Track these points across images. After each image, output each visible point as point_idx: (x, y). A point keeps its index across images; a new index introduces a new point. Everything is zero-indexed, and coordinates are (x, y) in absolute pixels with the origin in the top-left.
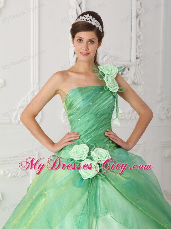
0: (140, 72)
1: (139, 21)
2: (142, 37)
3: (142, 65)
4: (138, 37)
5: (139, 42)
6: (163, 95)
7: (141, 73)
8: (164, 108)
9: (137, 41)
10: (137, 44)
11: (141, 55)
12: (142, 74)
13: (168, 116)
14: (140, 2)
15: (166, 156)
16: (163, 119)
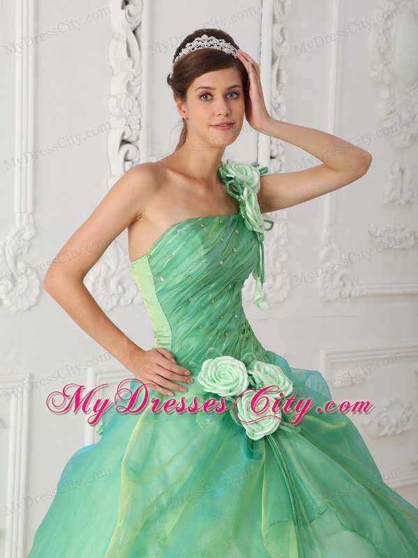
1: (279, 71)
2: (283, 110)
4: (276, 108)
6: (334, 245)
8: (334, 274)
11: (281, 150)
13: (343, 293)
14: (280, 27)
16: (331, 301)
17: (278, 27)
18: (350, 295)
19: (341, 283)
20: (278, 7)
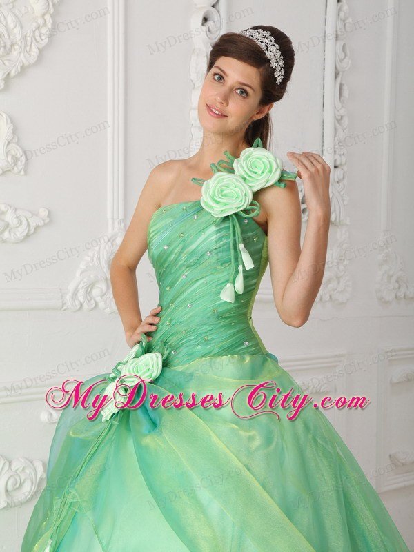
0: (342, 197)
1: (341, 85)
2: (346, 121)
3: (345, 181)
4: (339, 120)
5: (340, 131)
6: (390, 250)
7: (343, 200)
8: (390, 277)
9: (336, 130)
10: (335, 136)
11: (344, 159)
12: (345, 203)
13: (399, 294)
14: (342, 43)
15: (395, 380)
16: (388, 302)
17: (340, 44)
18: (404, 297)
19: (397, 285)
20: (340, 25)
